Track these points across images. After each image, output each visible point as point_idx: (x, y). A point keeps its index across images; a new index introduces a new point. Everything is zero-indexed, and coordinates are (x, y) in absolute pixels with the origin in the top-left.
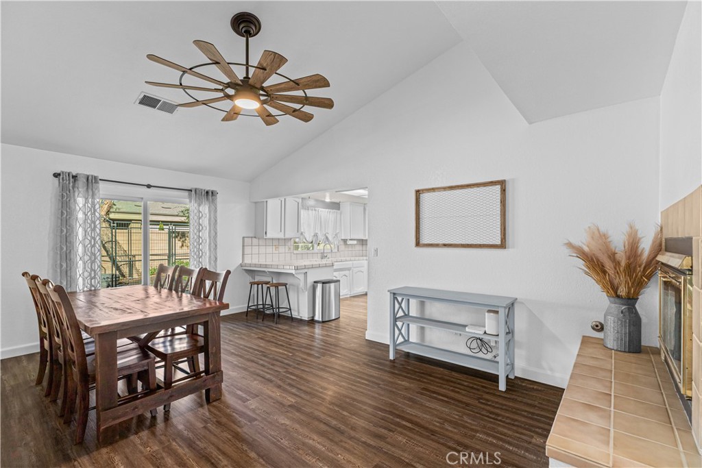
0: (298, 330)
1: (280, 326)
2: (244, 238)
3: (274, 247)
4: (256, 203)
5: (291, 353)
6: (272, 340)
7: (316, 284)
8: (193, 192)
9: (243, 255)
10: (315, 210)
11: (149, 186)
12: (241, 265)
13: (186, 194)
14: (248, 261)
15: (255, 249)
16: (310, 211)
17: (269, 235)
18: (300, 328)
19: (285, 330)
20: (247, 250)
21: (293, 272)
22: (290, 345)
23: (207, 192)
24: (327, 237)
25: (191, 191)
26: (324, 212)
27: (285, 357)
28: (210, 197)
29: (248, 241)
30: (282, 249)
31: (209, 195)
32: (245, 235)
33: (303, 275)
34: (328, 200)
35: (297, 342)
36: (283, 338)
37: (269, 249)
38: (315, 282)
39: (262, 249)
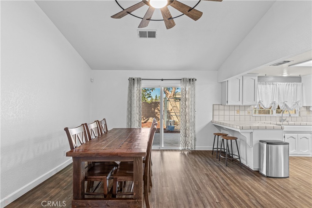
0: (240, 177)
1: (228, 169)
2: (213, 105)
3: (236, 111)
4: (222, 83)
5: (219, 199)
6: (214, 180)
7: (261, 143)
8: (182, 80)
9: (213, 115)
10: (273, 84)
11: (162, 80)
12: (212, 122)
13: (179, 81)
14: (216, 119)
15: (222, 113)
16: (268, 86)
17: (229, 104)
18: (243, 177)
19: (229, 174)
20: (216, 113)
21: (239, 130)
22: (224, 190)
23: (190, 80)
24: (286, 105)
25: (181, 80)
26: (282, 85)
27: (211, 201)
28: (191, 82)
29: (216, 107)
30: (242, 113)
31: (191, 81)
32: (214, 104)
33: (249, 134)
34: (285, 75)
35: (231, 189)
36: (222, 181)
37: (232, 113)
38: (260, 141)
39: (227, 113)
